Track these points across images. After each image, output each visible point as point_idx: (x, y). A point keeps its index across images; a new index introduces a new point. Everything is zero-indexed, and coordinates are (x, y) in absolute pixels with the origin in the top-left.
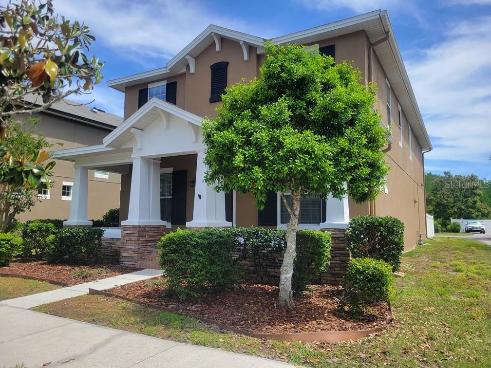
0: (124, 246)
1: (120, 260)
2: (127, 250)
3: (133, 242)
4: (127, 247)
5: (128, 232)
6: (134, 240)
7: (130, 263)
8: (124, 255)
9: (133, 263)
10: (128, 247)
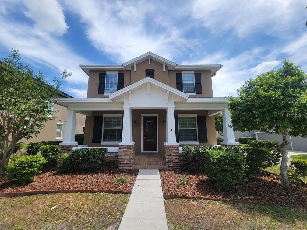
0: (121, 158)
1: (118, 166)
2: (124, 160)
3: (129, 155)
4: (123, 158)
5: (124, 149)
6: (129, 153)
7: (126, 167)
8: (121, 163)
9: (129, 167)
10: (125, 158)
